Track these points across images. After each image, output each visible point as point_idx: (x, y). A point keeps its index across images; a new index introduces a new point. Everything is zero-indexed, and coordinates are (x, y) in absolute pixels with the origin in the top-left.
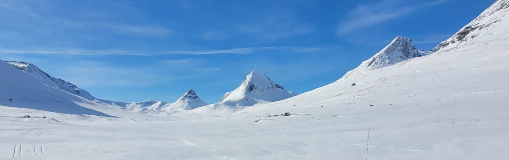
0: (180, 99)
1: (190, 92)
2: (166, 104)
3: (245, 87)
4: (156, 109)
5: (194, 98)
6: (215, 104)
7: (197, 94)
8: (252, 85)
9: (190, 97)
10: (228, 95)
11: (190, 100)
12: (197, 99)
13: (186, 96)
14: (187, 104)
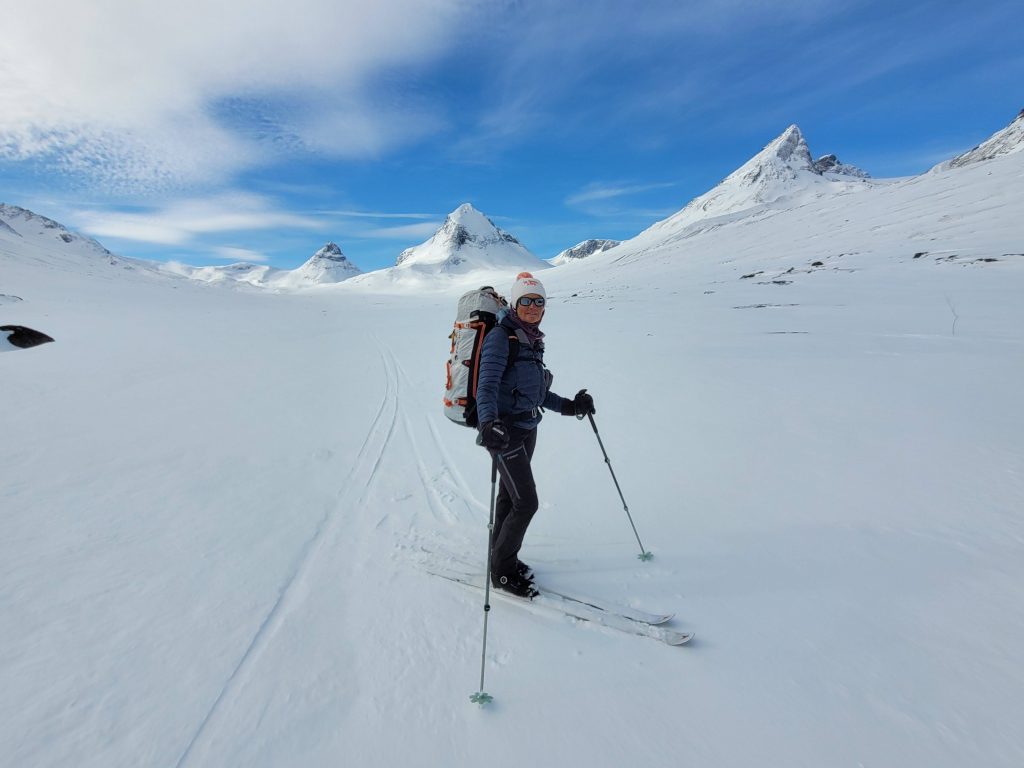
0: (309, 261)
1: (330, 248)
2: (280, 272)
3: (450, 237)
4: (259, 281)
5: (338, 260)
6: (389, 269)
7: (345, 253)
8: (464, 232)
9: (330, 258)
10: (410, 253)
11: (331, 263)
12: (345, 263)
13: (321, 257)
14: (323, 272)
